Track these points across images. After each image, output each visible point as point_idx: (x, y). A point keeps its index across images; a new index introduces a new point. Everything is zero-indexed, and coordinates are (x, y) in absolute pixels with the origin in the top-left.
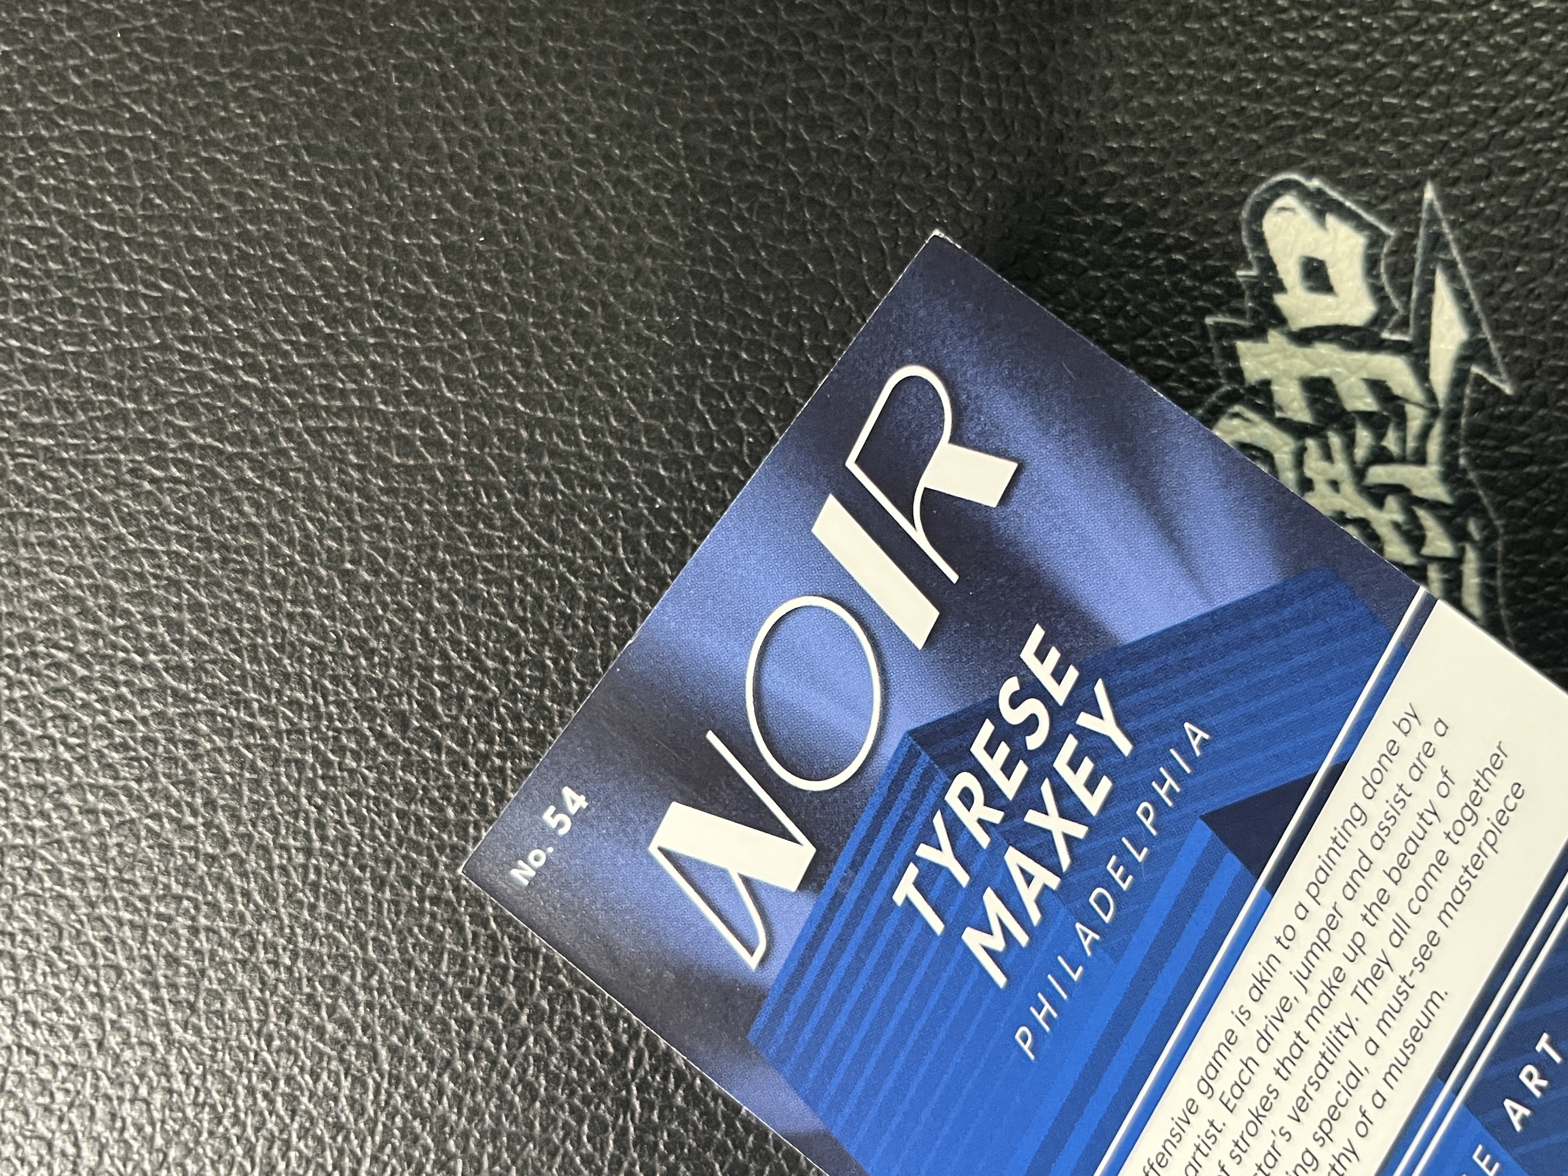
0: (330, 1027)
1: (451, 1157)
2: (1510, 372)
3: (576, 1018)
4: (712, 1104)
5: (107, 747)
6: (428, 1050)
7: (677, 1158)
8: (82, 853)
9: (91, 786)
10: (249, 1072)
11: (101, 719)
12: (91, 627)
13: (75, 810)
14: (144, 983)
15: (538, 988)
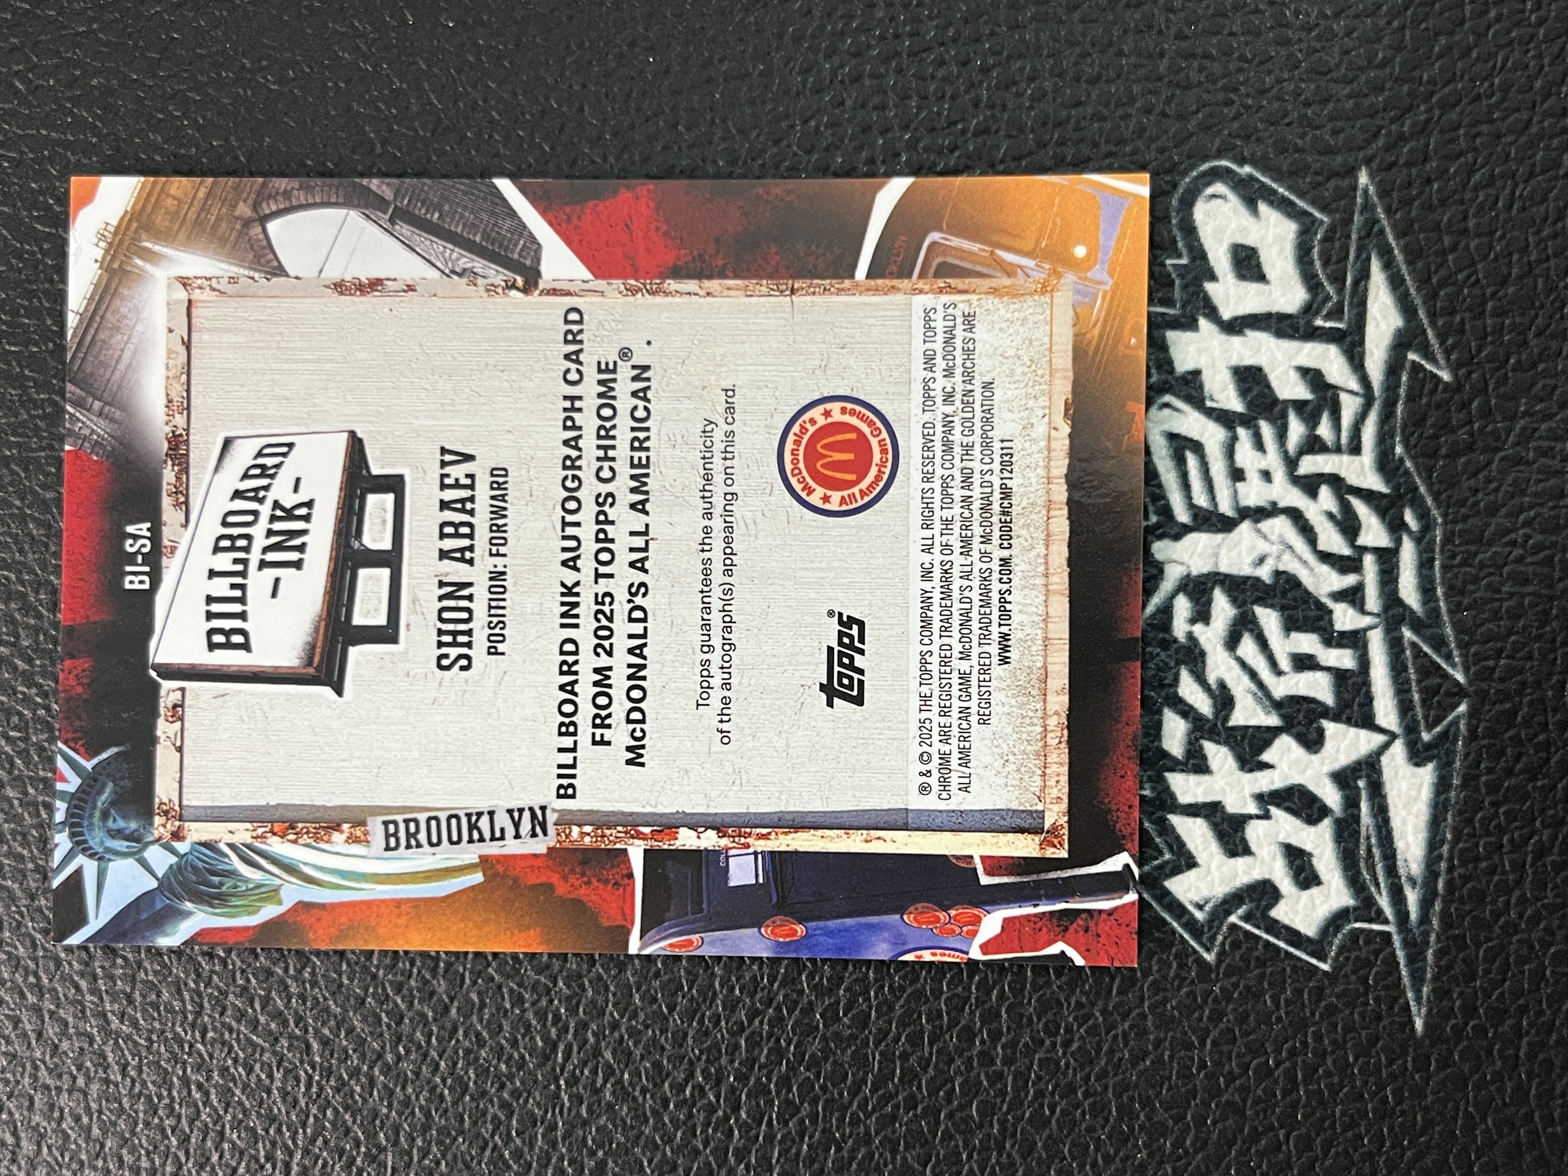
0: (262, 1019)
1: (382, 1150)
2: (1448, 359)
3: (506, 1012)
4: (640, 1099)
5: (47, 740)
6: (361, 1043)
7: (605, 1153)
8: (22, 845)
9: (30, 778)
10: (184, 1063)
11: (41, 712)
12: (32, 622)
13: (16, 802)
14: (82, 974)
15: (467, 981)
